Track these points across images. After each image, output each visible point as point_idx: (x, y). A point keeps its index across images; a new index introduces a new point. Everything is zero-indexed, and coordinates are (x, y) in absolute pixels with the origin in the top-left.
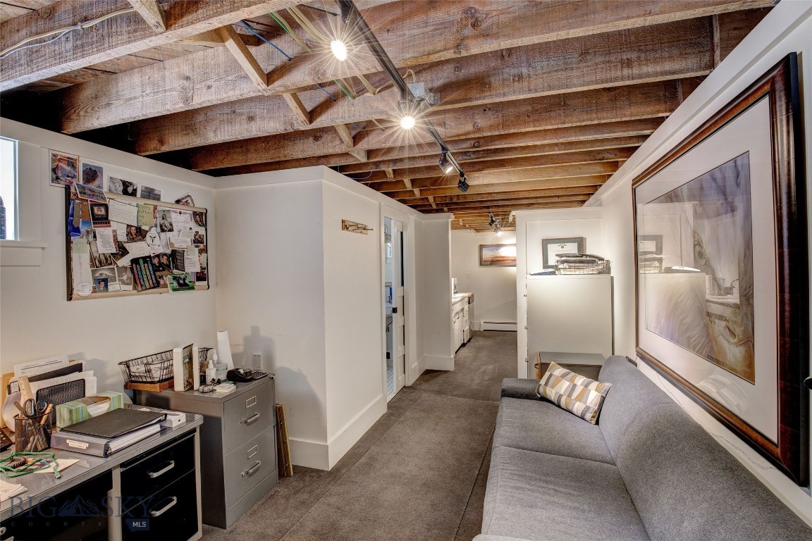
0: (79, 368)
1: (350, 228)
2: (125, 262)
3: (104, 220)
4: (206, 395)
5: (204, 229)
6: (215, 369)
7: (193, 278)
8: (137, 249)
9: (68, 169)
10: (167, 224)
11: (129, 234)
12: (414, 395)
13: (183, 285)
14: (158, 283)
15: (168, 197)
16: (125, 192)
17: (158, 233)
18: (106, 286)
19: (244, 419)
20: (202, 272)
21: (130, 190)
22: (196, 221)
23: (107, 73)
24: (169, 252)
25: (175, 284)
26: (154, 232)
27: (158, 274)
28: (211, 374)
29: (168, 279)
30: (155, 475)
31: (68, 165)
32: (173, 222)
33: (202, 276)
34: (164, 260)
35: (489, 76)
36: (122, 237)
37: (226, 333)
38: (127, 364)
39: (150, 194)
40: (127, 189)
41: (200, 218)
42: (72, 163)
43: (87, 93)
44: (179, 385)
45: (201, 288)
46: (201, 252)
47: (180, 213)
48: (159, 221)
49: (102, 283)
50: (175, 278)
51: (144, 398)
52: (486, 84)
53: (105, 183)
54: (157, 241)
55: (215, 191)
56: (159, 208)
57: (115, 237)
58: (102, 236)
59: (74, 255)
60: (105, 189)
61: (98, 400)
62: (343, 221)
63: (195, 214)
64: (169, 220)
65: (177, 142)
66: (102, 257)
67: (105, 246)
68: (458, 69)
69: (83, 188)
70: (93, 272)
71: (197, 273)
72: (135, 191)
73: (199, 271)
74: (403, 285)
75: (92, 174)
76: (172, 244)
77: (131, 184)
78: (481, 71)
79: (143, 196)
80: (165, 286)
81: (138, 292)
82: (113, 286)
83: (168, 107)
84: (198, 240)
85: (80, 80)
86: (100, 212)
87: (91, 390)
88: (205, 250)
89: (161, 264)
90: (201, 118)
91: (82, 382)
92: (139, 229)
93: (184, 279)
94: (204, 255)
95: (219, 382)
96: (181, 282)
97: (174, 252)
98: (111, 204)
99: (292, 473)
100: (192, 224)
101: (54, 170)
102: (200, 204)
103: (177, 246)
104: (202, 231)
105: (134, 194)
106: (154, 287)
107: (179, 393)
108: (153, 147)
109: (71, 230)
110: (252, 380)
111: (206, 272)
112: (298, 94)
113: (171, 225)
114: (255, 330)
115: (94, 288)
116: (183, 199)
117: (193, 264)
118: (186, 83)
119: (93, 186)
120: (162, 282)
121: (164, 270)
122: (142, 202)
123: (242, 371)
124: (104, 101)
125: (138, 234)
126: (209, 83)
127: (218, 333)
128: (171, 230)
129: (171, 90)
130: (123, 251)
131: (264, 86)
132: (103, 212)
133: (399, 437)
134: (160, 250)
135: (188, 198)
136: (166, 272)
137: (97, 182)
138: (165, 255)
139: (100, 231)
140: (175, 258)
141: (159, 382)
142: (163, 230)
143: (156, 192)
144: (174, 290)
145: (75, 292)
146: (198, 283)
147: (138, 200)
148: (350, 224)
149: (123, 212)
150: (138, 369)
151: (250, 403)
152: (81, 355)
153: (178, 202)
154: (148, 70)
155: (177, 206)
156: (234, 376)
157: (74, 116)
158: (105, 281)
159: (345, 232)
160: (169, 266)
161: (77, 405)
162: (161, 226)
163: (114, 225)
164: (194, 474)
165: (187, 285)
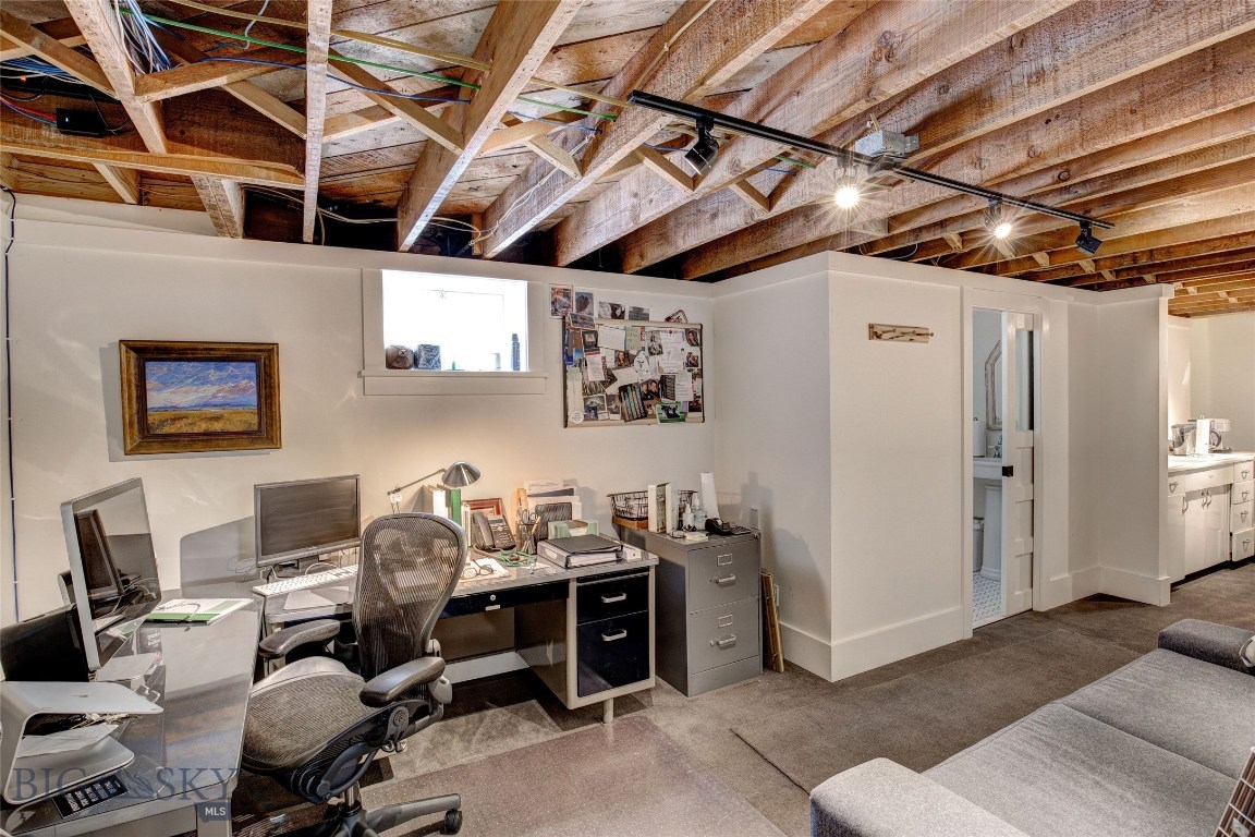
0: (570, 492)
1: (884, 336)
2: (613, 389)
3: (593, 347)
4: (676, 540)
5: (698, 348)
6: (692, 515)
7: (686, 409)
8: (626, 376)
9: (565, 300)
10: (657, 347)
11: (617, 359)
12: (1038, 626)
13: (672, 416)
14: (646, 412)
15: (657, 315)
16: (614, 316)
17: (647, 358)
18: (596, 415)
19: (715, 578)
20: (697, 402)
21: (618, 312)
22: (689, 340)
23: (582, 205)
24: (658, 378)
25: (664, 415)
26: (642, 356)
27: (645, 402)
28: (688, 519)
29: (656, 409)
30: (607, 601)
31: (564, 296)
32: (662, 342)
33: (695, 406)
34: (653, 388)
35: (989, 88)
36: (611, 364)
37: (711, 475)
38: (613, 497)
39: (639, 314)
40: (616, 313)
41: (694, 336)
42: (566, 293)
43: (572, 224)
44: (653, 527)
45: (694, 421)
46: (694, 377)
47: (671, 332)
48: (646, 344)
49: (592, 411)
50: (664, 408)
51: (626, 534)
52: (985, 101)
53: (595, 309)
54: (645, 366)
55: (711, 300)
56: (647, 330)
57: (604, 363)
58: (592, 364)
59: (569, 383)
60: (596, 315)
61: (583, 524)
62: (871, 327)
63: (688, 332)
64: (658, 342)
65: (656, 254)
66: (593, 385)
67: (595, 375)
68: (944, 89)
69: (576, 316)
70: (585, 400)
71: (690, 402)
72: (623, 312)
73: (692, 399)
74: (1032, 427)
75: (584, 301)
76: (660, 369)
77: (619, 306)
78: (978, 83)
79: (631, 318)
80: (653, 416)
81: (626, 421)
82: (603, 415)
83: (624, 228)
84: (692, 363)
85: (566, 214)
86: (590, 339)
87: (577, 515)
88: (700, 375)
89: (649, 392)
90: (671, 223)
91: (569, 506)
92: (626, 354)
93: (674, 410)
94: (698, 380)
95: (694, 529)
96: (671, 412)
97: (663, 378)
98: (601, 331)
99: (782, 669)
100: (685, 344)
101: (553, 303)
102: (694, 318)
103: (666, 371)
104: (695, 351)
105: (621, 317)
106: (642, 418)
107: (652, 534)
108: (636, 262)
109: (567, 359)
110: (729, 534)
111: (700, 401)
112: (747, 180)
113: (660, 346)
114: (753, 476)
115: (585, 416)
116: (674, 315)
117: (684, 391)
118: (635, 201)
119: (584, 313)
120: (650, 412)
121: (652, 398)
122: (629, 324)
123: (720, 522)
124: (582, 230)
125: (626, 359)
126: (651, 197)
127: (703, 475)
128: (660, 353)
129: (624, 210)
130: (611, 379)
131: (690, 191)
132: (593, 339)
133: (966, 675)
134: (648, 377)
135: (680, 314)
136: (655, 400)
137: (587, 310)
138: (654, 381)
139: (590, 358)
140: (665, 385)
141: (638, 519)
142: (651, 354)
143: (644, 312)
144: (662, 421)
145: (570, 420)
146: (690, 415)
147: (627, 323)
148: (885, 329)
149: (612, 337)
150: (621, 504)
151: (723, 560)
152: (574, 481)
153: (668, 319)
154: (609, 193)
155: (669, 324)
156: (712, 527)
157: (565, 250)
158: (595, 409)
159: (876, 342)
160: (657, 395)
161: (563, 524)
162: (650, 349)
163: (603, 352)
164: (646, 615)
165: (677, 416)
